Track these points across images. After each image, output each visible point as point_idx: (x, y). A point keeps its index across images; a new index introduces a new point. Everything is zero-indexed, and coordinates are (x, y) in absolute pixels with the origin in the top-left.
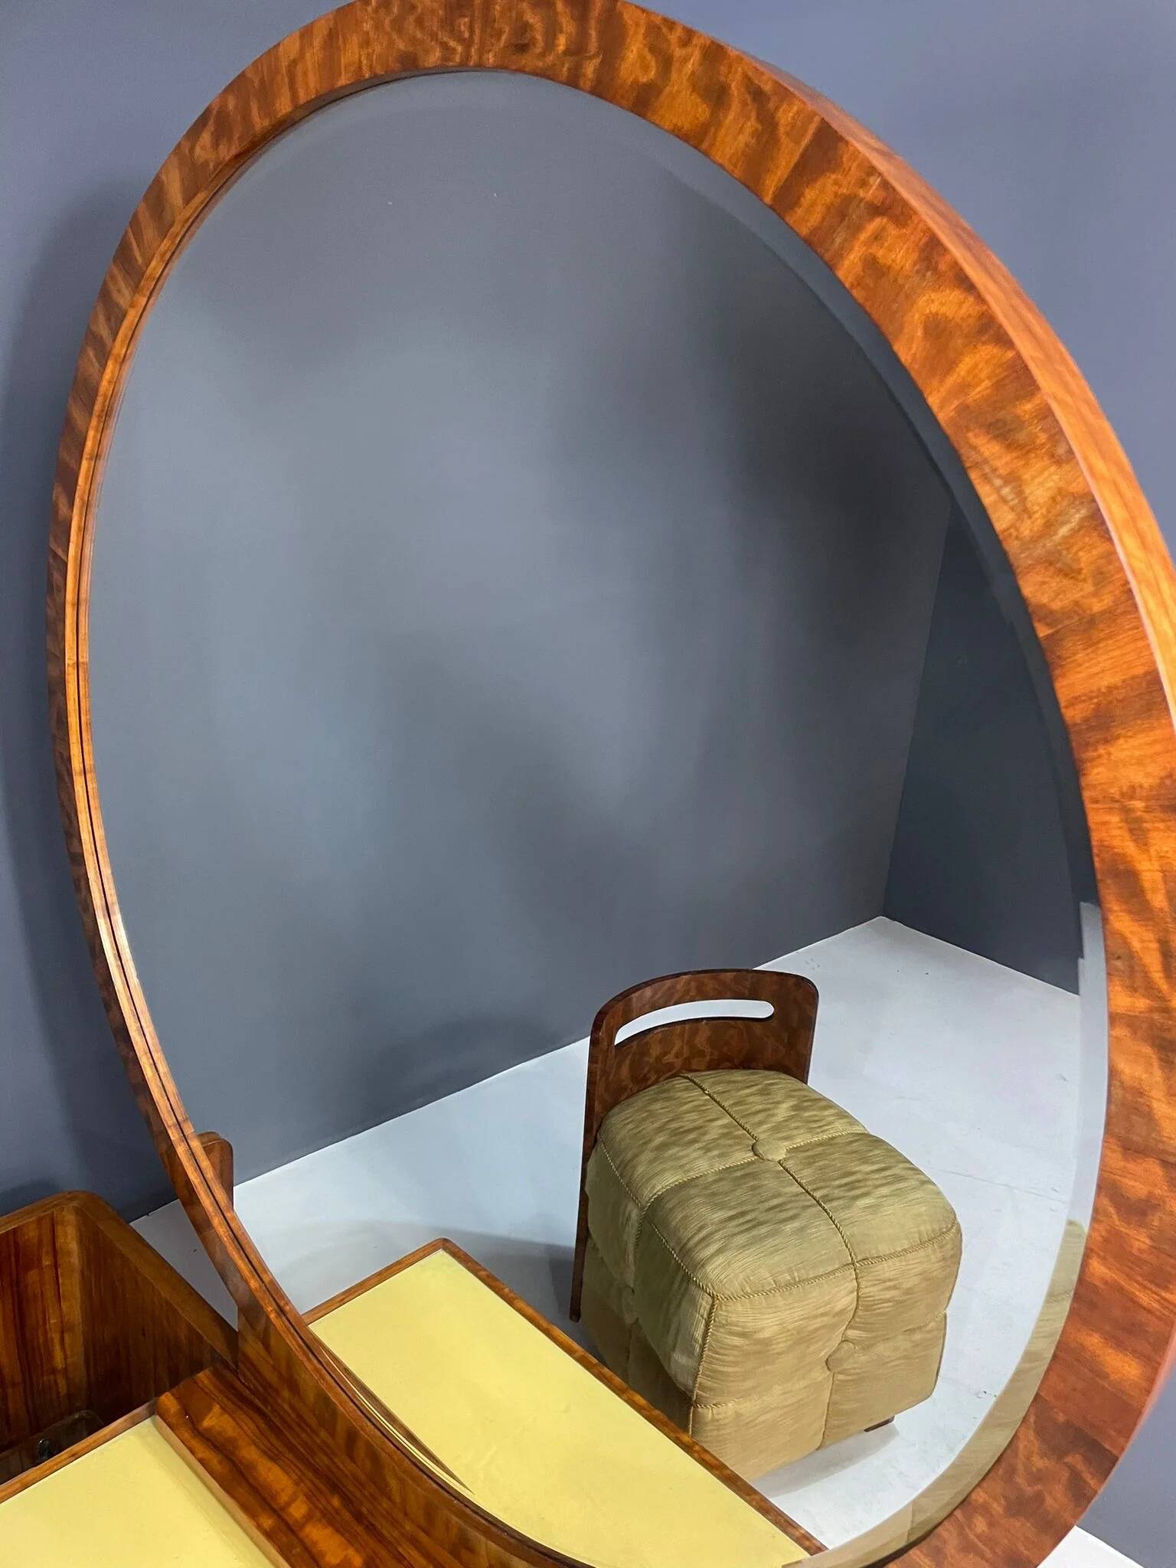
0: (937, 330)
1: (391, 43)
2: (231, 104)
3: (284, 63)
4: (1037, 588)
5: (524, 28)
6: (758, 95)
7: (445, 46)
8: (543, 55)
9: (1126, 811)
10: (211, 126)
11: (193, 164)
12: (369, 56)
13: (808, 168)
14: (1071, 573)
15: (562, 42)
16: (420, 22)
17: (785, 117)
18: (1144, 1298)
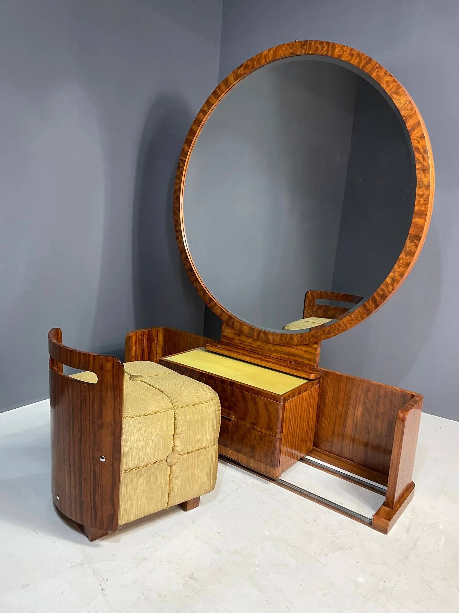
0: (387, 82)
1: (289, 51)
2: (249, 63)
3: (264, 56)
4: (403, 113)
5: (317, 47)
6: (359, 54)
7: (301, 51)
8: (320, 51)
9: (417, 140)
10: (243, 67)
11: (238, 74)
12: (284, 53)
13: (367, 64)
14: (407, 110)
15: (325, 49)
16: (296, 47)
17: (363, 57)
18: (423, 209)
